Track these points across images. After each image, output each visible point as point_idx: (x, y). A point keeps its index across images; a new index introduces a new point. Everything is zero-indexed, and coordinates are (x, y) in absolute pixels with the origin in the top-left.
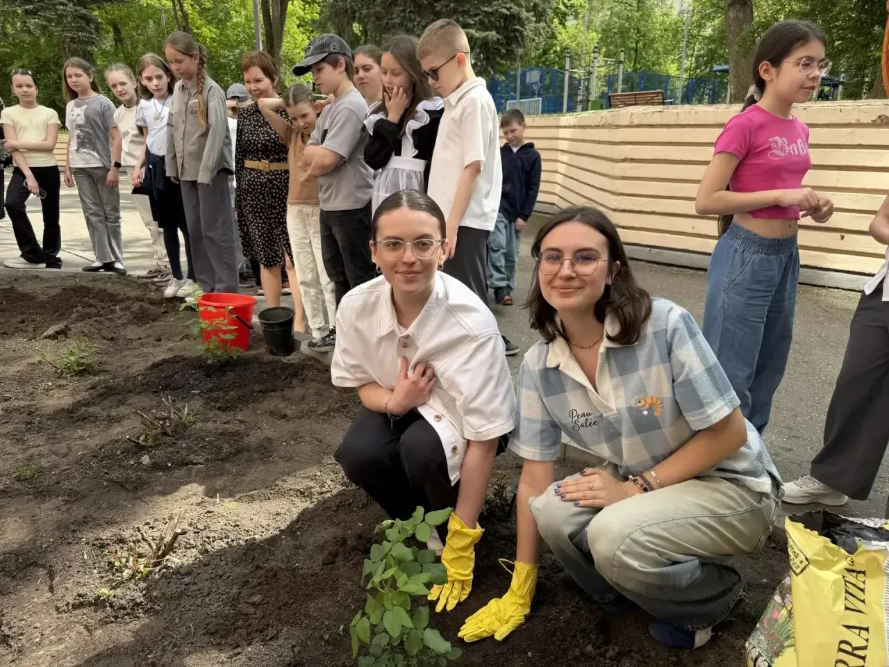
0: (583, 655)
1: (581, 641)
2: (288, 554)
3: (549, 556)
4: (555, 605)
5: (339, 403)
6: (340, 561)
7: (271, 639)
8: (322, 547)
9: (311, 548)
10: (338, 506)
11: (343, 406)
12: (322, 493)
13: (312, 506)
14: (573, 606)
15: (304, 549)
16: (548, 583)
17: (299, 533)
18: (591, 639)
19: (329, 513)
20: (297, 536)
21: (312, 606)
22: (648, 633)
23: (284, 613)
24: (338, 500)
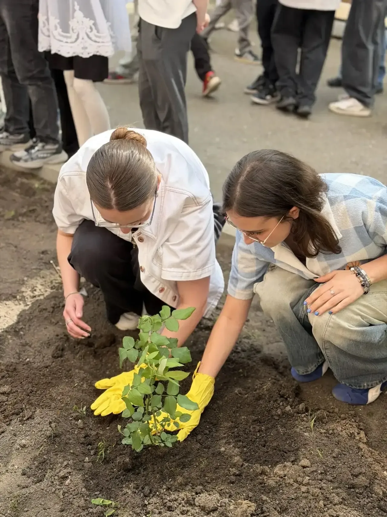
0: (283, 413)
1: (281, 404)
2: (18, 351)
3: (246, 340)
4: (258, 378)
5: (26, 207)
6: (68, 354)
7: (28, 419)
8: (49, 345)
9: (37, 345)
10: (53, 308)
11: (30, 211)
12: (35, 297)
13: (27, 308)
14: (272, 379)
15: (30, 346)
16: (250, 362)
17: (22, 333)
18: (289, 402)
19: (46, 314)
20: (21, 335)
21: (54, 392)
22: (332, 395)
23: (33, 399)
24: (53, 302)
